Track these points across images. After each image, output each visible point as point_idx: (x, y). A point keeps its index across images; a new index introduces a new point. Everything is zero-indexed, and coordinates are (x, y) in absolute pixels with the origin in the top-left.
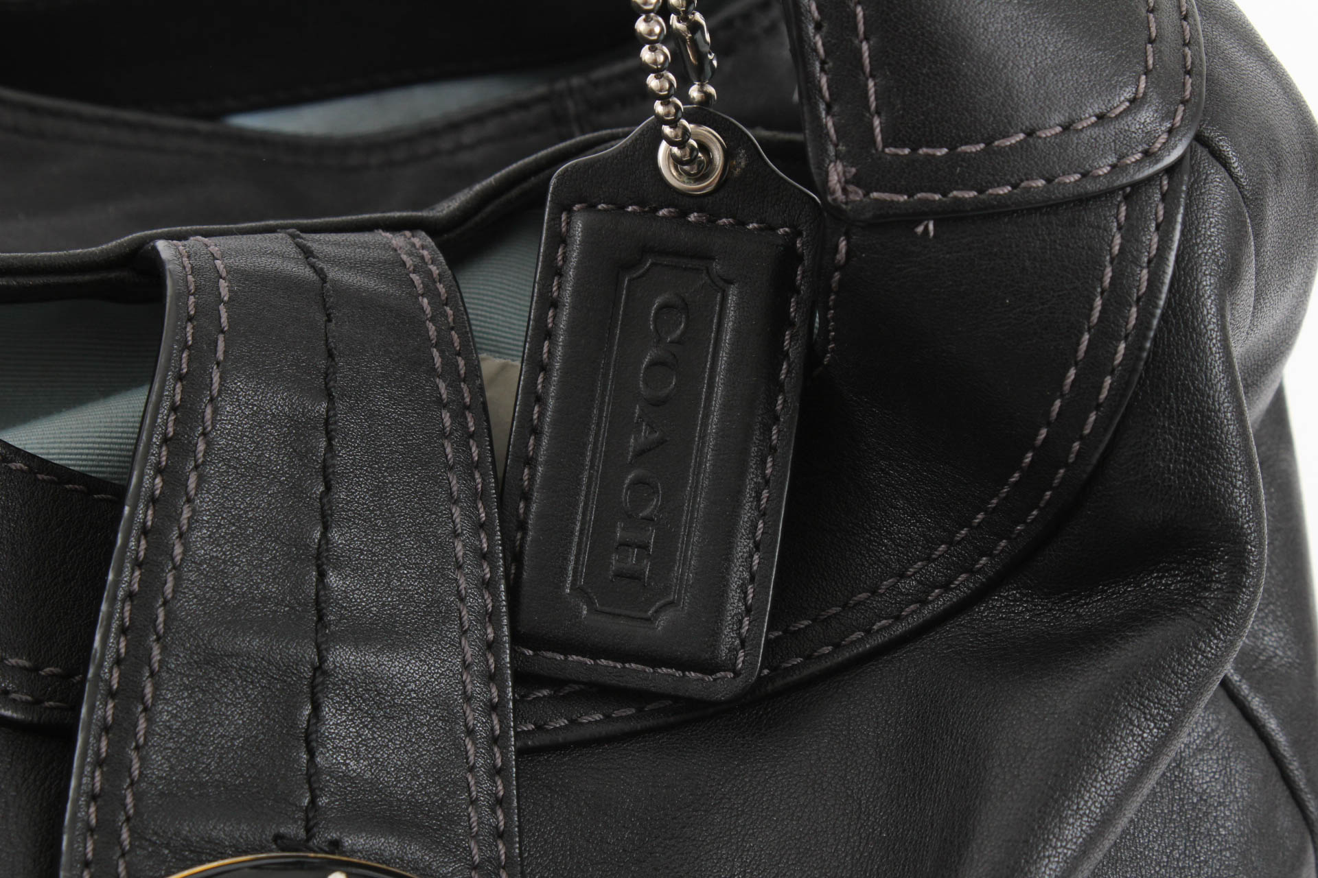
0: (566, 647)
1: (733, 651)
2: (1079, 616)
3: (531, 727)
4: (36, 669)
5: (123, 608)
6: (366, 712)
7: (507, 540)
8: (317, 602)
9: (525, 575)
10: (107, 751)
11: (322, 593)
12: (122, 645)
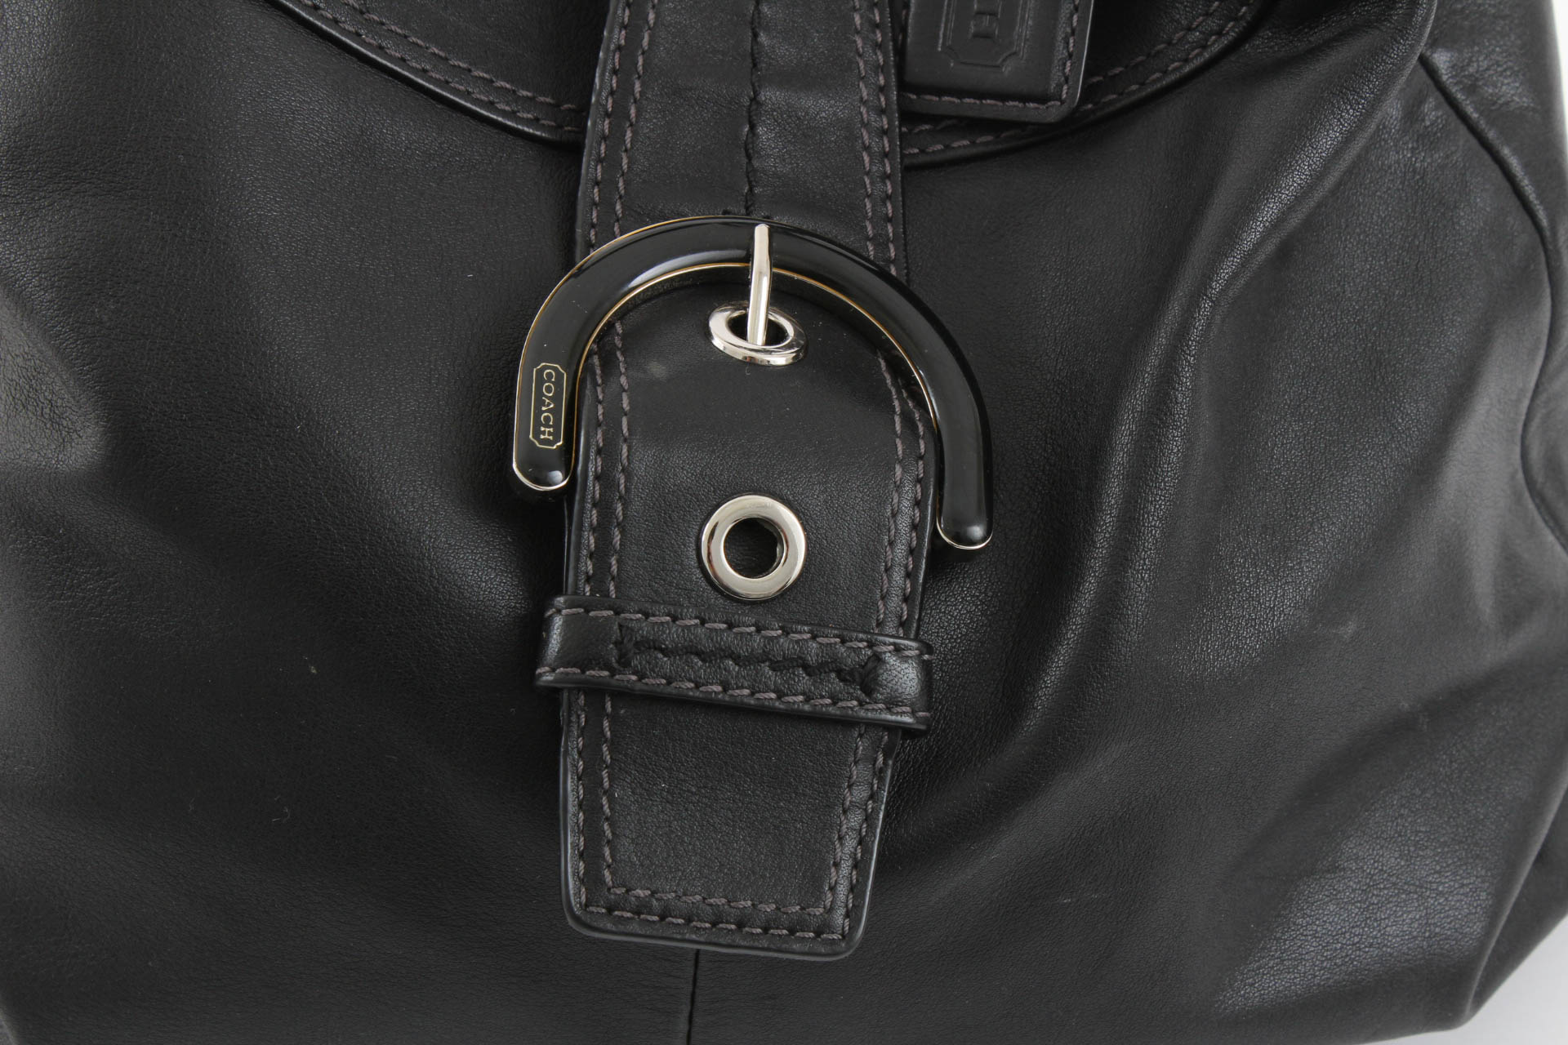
0: (940, 91)
1: (1060, 86)
2: (1310, 41)
3: (916, 151)
4: (558, 105)
5: (614, 56)
6: (790, 132)
7: (894, 15)
8: (752, 54)
9: (909, 40)
10: (605, 152)
11: (755, 47)
12: (614, 81)
